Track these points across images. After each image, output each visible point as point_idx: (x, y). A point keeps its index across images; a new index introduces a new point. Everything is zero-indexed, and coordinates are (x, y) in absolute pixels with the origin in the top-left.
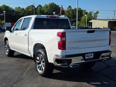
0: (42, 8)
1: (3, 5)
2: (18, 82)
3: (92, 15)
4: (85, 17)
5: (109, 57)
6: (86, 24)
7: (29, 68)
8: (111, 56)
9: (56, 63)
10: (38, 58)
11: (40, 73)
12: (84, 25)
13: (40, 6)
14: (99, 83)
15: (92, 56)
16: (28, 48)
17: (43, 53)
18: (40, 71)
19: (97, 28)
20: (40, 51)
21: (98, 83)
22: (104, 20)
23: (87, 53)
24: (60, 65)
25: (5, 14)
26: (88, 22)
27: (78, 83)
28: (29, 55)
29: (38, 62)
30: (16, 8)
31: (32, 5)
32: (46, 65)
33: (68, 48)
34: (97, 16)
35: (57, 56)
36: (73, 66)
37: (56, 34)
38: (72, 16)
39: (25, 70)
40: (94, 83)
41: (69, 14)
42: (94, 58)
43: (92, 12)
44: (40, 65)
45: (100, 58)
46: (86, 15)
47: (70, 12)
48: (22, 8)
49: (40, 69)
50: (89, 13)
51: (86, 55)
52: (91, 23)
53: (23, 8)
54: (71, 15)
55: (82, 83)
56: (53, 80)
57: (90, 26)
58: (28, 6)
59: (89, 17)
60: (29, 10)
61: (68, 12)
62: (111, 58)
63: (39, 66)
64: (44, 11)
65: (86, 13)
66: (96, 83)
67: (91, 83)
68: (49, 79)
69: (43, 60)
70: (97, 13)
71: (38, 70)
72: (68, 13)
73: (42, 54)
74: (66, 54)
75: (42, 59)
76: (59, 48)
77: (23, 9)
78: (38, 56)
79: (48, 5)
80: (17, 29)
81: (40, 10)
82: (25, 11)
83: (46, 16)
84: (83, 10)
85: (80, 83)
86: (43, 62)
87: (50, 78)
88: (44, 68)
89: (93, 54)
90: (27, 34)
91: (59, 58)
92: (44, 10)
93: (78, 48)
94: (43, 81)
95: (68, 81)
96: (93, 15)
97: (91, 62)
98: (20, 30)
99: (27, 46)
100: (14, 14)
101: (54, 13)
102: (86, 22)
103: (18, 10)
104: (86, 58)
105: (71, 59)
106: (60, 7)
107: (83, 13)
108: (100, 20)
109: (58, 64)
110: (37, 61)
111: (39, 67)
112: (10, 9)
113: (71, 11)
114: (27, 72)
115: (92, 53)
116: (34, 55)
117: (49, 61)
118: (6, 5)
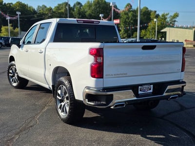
0: (82, 8)
1: (17, 2)
2: (24, 132)
3: (166, 19)
4: (155, 23)
5: (180, 93)
6: (155, 35)
7: (46, 108)
8: (186, 89)
9: (87, 100)
10: (59, 92)
11: (62, 117)
12: (153, 36)
13: (79, 3)
14: (161, 137)
15: (150, 89)
16: (45, 75)
17: (66, 83)
18: (63, 113)
19: (175, 41)
20: (63, 79)
21: (159, 136)
22: (187, 28)
23: (141, 85)
24: (93, 104)
25: (20, 18)
26: (159, 32)
27: (125, 135)
28: (47, 86)
29: (60, 98)
30: (39, 6)
31: (65, 3)
32: (71, 104)
33: (106, 75)
34: (175, 21)
35: (88, 88)
36: (115, 106)
37: (87, 52)
38: (132, 21)
39: (39, 112)
40: (152, 136)
41: (128, 18)
42: (154, 93)
43: (167, 15)
44: (63, 104)
45: (165, 94)
46: (155, 20)
47: (130, 14)
48: (48, 7)
49: (63, 111)
50: (162, 16)
51: (140, 87)
52: (165, 33)
53: (50, 7)
54: (132, 19)
55: (132, 135)
56: (83, 129)
57: (163, 39)
58: (58, 4)
59: (161, 24)
60: (60, 11)
61: (126, 14)
62: (184, 93)
63: (61, 105)
64: (86, 12)
65: (157, 16)
66: (156, 136)
67: (148, 136)
68: (76, 127)
69: (67, 95)
70: (176, 15)
71: (60, 111)
72: (125, 17)
73: (65, 85)
74: (104, 86)
75: (65, 93)
76: (93, 75)
77: (50, 9)
78: (60, 89)
79: (92, 2)
80: (29, 43)
81: (79, 10)
82: (54, 12)
83: (75, 19)
84: (151, 11)
85: (129, 135)
86: (67, 99)
87: (78, 126)
88: (68, 109)
89: (152, 86)
90: (43, 50)
91: (92, 92)
92: (86, 10)
93: (125, 75)
94: (67, 130)
95: (108, 131)
96: (168, 20)
97: (148, 100)
98: (32, 44)
99: (43, 70)
100: (36, 16)
101: (100, 15)
102: (155, 32)
103: (42, 11)
104: (140, 92)
105: (112, 95)
106: (111, 5)
107: (152, 17)
108: (182, 28)
109: (89, 103)
110: (57, 96)
111: (60, 108)
112: (29, 9)
113: (132, 13)
114: (42, 116)
115: (151, 84)
116: (52, 86)
117: (77, 97)
118: (23, 3)
